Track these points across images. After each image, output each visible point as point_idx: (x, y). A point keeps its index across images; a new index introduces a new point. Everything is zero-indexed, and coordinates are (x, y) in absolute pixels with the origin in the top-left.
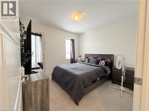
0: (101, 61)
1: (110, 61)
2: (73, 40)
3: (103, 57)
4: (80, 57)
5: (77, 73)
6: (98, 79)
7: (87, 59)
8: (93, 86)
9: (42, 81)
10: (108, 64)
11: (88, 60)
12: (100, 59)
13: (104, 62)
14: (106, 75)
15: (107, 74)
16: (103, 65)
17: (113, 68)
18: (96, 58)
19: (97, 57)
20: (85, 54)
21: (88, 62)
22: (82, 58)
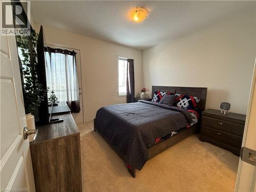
0: (180, 99)
1: (198, 101)
2: (131, 62)
3: (186, 92)
4: (144, 91)
5: (135, 121)
6: (173, 133)
7: (156, 96)
8: (163, 145)
9: (67, 139)
10: (195, 105)
11: (158, 97)
12: (179, 95)
13: (186, 101)
14: (188, 126)
15: (192, 124)
16: (184, 106)
17: (202, 113)
18: (172, 94)
19: (174, 92)
20: (153, 87)
21: (158, 101)
22: (147, 93)
